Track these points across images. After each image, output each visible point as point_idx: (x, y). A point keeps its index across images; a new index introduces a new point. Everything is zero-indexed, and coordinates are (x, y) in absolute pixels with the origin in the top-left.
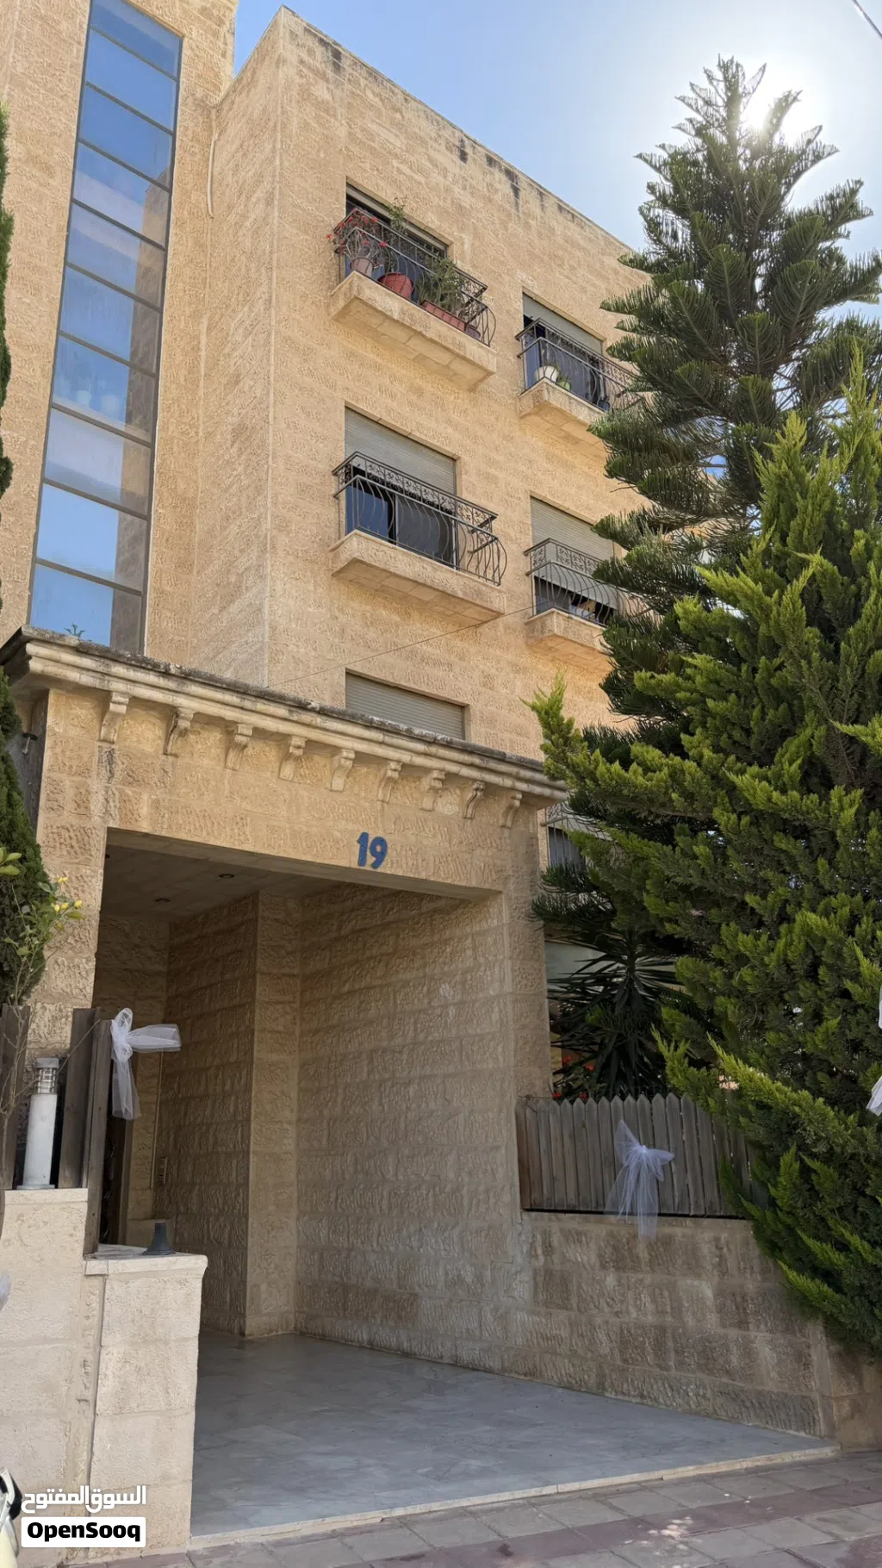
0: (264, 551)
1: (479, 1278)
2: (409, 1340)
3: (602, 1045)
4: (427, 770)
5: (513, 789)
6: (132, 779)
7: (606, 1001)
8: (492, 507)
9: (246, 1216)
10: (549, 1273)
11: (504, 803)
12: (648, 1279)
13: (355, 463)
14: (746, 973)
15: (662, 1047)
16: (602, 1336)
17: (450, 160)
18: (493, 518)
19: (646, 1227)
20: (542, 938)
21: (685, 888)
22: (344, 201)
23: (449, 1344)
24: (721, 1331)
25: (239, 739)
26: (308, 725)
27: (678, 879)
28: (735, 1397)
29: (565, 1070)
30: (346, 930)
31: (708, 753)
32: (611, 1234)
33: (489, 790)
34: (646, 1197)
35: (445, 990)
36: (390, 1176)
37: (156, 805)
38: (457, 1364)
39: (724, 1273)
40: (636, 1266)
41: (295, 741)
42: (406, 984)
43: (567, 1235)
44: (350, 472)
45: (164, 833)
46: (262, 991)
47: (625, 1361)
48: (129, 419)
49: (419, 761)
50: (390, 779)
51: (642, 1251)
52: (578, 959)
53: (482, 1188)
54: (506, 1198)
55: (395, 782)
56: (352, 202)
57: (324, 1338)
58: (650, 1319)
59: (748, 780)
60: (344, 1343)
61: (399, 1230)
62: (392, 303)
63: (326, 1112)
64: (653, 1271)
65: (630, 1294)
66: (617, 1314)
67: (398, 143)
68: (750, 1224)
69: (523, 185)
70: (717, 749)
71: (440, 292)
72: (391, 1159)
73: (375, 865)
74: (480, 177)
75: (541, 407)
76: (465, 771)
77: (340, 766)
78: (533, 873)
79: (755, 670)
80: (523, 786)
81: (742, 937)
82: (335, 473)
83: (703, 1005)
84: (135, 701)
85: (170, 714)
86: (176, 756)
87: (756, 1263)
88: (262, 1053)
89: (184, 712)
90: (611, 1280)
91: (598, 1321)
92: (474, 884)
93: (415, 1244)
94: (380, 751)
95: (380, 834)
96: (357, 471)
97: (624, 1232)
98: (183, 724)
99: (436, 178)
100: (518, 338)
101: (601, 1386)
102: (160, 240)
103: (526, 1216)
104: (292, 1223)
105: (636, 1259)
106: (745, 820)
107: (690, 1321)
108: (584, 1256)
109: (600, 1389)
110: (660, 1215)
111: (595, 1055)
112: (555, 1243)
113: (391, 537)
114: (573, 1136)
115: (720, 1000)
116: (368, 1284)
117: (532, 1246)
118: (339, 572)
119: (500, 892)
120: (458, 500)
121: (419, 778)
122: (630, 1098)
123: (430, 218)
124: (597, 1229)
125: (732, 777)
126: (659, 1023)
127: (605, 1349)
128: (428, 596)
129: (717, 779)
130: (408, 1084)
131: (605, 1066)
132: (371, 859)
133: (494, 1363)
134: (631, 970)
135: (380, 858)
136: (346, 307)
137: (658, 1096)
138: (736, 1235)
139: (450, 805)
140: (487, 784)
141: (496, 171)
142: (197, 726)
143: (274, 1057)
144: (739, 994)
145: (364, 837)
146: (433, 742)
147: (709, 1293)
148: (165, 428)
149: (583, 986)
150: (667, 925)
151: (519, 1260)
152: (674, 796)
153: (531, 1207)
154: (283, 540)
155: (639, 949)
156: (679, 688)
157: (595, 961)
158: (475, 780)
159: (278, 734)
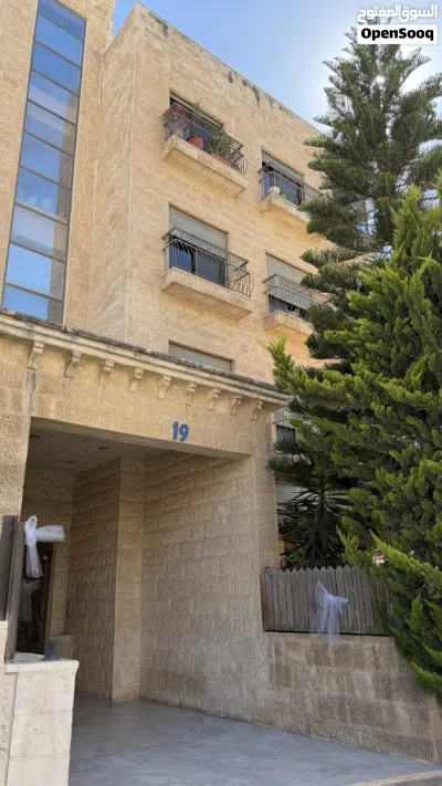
0: (126, 277)
1: (240, 669)
2: (202, 703)
3: (307, 539)
4: (211, 388)
5: (257, 399)
6: (45, 390)
7: (309, 515)
8: (246, 257)
9: (113, 634)
10: (278, 666)
11: (253, 407)
12: (334, 670)
13: (174, 233)
14: (390, 496)
15: (343, 539)
16: (308, 702)
17: (224, 82)
18: (246, 263)
19: (333, 641)
20: (273, 481)
21: (354, 448)
22: (169, 101)
23: (223, 706)
24: (376, 700)
25: (106, 369)
26: (145, 362)
27: (351, 443)
28: (385, 739)
29: (287, 553)
30: (168, 478)
31: (367, 372)
32: (313, 645)
33: (245, 400)
34: (332, 624)
35: (221, 509)
36: (191, 612)
37: (59, 405)
38: (227, 717)
39: (378, 667)
40: (327, 662)
41: (138, 371)
42: (200, 506)
43: (288, 645)
44: (170, 237)
45: (64, 420)
46: (123, 511)
47: (322, 717)
48: (57, 213)
49: (206, 383)
50: (190, 393)
51: (330, 653)
52: (293, 492)
53: (241, 618)
54: (255, 623)
55: (193, 394)
56: (172, 100)
57: (154, 701)
58: (336, 693)
59: (391, 386)
60: (166, 704)
61: (196, 642)
62: (193, 151)
63: (157, 577)
64: (337, 665)
65: (324, 680)
66: (317, 690)
67: (197, 72)
68: (393, 639)
69: (261, 96)
70: (372, 370)
71: (219, 146)
72: (191, 602)
73: (182, 439)
74: (239, 90)
75: (271, 207)
76: (231, 389)
77: (163, 385)
78: (269, 445)
79: (392, 327)
80: (263, 398)
81: (388, 475)
82: (163, 238)
83: (364, 515)
84: (48, 347)
85: (68, 354)
86: (71, 377)
87: (396, 662)
88: (123, 544)
89: (75, 354)
90: (313, 670)
91: (307, 693)
92: (236, 450)
93: (204, 649)
94: (185, 377)
95: (185, 423)
96: (175, 237)
97: (320, 644)
98: (75, 360)
99: (217, 90)
100: (259, 172)
101: (308, 731)
102: (74, 122)
103: (265, 634)
104: (138, 637)
105: (327, 659)
106: (389, 409)
107: (358, 693)
108: (298, 657)
109: (307, 733)
110: (341, 633)
111: (303, 545)
112: (282, 650)
113: (193, 270)
114: (292, 590)
115: (375, 512)
116: (179, 671)
117: (269, 651)
118: (166, 289)
119: (250, 456)
120: (228, 254)
121: (207, 393)
122: (323, 568)
123: (213, 109)
124: (305, 642)
125: (382, 384)
126: (340, 525)
127: (310, 710)
128: (212, 302)
129: (372, 386)
130: (200, 562)
131: (309, 551)
132: (180, 436)
133: (249, 718)
134: (323, 497)
135: (185, 435)
136: (169, 153)
137: (339, 567)
138: (384, 645)
139: (223, 407)
140: (244, 396)
141: (247, 88)
142: (83, 362)
143: (129, 547)
144: (386, 508)
145: (176, 425)
146: (214, 373)
147: (368, 678)
148: (75, 217)
149: (296, 506)
150: (344, 470)
151: (262, 658)
152: (349, 396)
153: (268, 630)
154: (136, 272)
155: (327, 486)
156: (350, 338)
157: (303, 493)
158: (236, 394)
159: (128, 366)
